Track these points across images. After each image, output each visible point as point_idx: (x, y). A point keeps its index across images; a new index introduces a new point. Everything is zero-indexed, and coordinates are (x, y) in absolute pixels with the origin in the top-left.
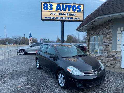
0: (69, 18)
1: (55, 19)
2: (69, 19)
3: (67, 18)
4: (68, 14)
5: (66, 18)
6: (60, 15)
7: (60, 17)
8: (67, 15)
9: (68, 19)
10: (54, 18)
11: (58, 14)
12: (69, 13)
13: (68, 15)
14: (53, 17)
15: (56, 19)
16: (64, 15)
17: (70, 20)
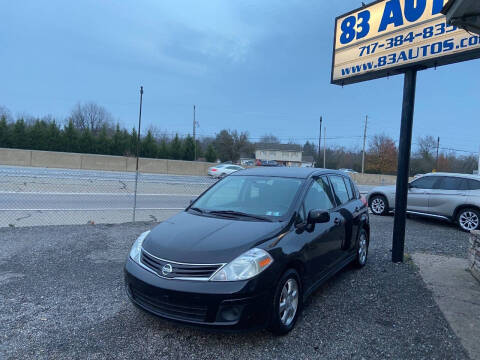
0: (437, 47)
1: (373, 68)
2: (436, 49)
3: (425, 48)
4: (431, 28)
5: (421, 51)
6: (396, 45)
7: (395, 55)
8: (425, 37)
9: (429, 56)
10: (370, 67)
11: (386, 46)
12: (433, 24)
13: (431, 34)
14: (369, 64)
15: (378, 68)
16: (411, 39)
17: (442, 54)
